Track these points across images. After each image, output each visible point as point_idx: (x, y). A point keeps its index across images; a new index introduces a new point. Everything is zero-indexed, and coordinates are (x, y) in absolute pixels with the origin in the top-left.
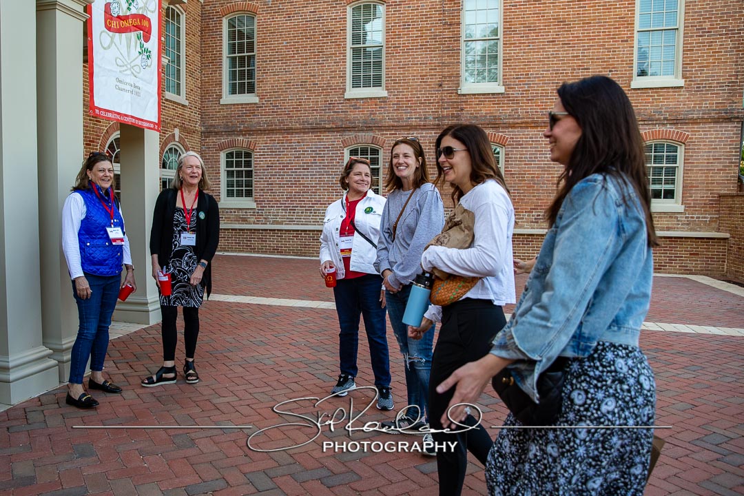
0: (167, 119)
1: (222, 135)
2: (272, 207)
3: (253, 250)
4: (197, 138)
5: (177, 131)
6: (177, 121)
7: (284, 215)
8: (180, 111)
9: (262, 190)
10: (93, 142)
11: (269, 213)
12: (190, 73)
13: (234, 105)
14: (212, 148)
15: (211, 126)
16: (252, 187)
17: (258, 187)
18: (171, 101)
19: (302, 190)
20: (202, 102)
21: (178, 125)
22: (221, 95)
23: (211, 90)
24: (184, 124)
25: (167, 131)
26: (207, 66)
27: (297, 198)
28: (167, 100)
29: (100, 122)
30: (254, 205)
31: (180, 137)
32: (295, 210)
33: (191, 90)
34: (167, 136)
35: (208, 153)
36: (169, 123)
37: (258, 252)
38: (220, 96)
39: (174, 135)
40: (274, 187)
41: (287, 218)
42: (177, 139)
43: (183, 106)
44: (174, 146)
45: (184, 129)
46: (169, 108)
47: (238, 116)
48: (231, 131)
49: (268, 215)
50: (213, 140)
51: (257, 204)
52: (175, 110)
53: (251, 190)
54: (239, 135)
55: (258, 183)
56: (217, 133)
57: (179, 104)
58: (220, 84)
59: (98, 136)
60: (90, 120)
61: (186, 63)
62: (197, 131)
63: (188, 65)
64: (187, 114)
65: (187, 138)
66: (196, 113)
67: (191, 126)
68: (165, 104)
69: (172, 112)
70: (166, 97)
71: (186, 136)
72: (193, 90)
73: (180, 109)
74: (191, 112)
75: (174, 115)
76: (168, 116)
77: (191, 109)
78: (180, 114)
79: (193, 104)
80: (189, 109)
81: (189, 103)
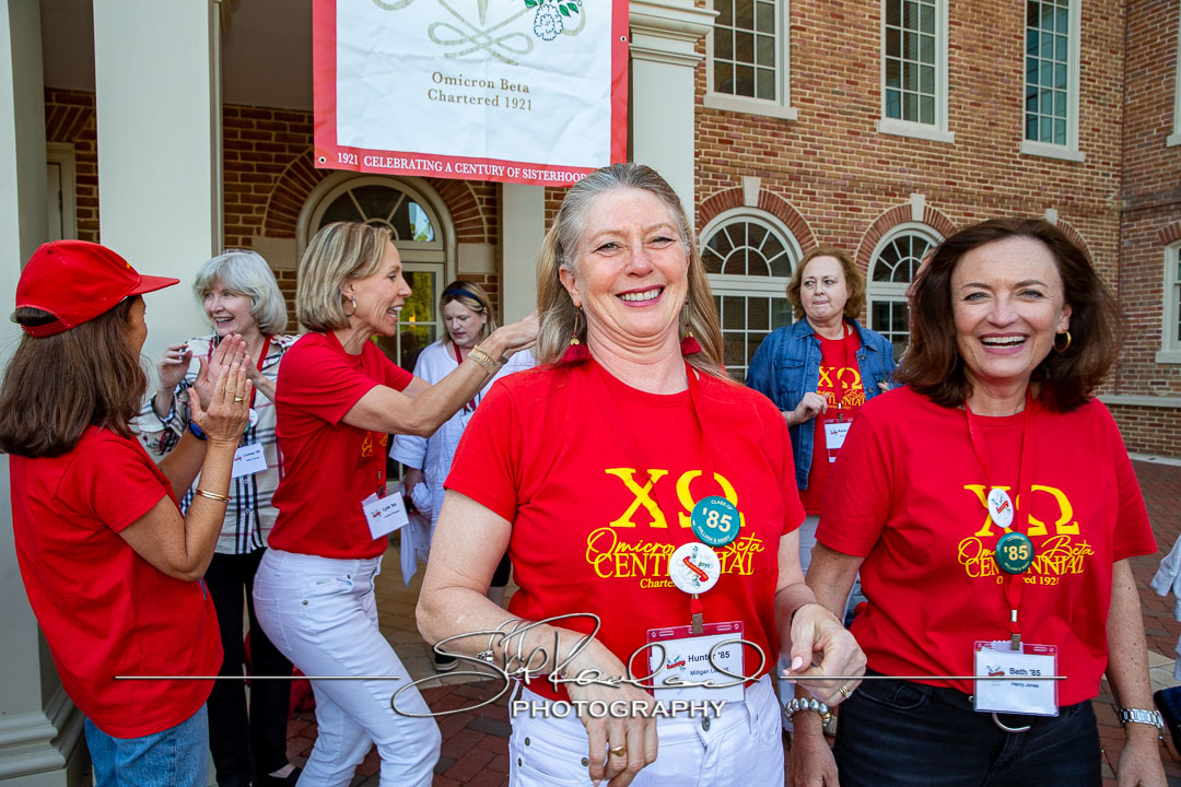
0: (1028, 193)
1: (1170, 212)
4: (1108, 224)
5: (1050, 216)
6: (1051, 194)
8: (1063, 175)
12: (1090, 96)
14: (1145, 240)
15: (1144, 195)
18: (1037, 158)
20: (1123, 151)
21: (1055, 202)
22: (1170, 128)
23: (1146, 122)
24: (1072, 198)
26: (1139, 74)
28: (1026, 156)
29: (860, 210)
33: (1094, 130)
35: (1135, 253)
36: (1032, 200)
38: (1168, 132)
43: (1070, 163)
45: (1068, 207)
46: (1031, 170)
50: (1147, 223)
52: (1048, 173)
56: (1156, 210)
57: (1059, 161)
58: (1169, 106)
59: (855, 235)
60: (836, 208)
61: (1082, 79)
62: (1108, 209)
63: (1086, 82)
64: (1081, 177)
65: (1081, 227)
66: (1108, 175)
67: (1093, 201)
68: (1021, 163)
69: (1038, 179)
70: (1025, 150)
71: (1077, 221)
72: (1098, 131)
73: (1061, 169)
74: (1093, 173)
75: (1043, 184)
76: (1028, 187)
77: (1093, 167)
78: (1061, 180)
79: (1099, 157)
80: (1088, 167)
81: (1088, 156)
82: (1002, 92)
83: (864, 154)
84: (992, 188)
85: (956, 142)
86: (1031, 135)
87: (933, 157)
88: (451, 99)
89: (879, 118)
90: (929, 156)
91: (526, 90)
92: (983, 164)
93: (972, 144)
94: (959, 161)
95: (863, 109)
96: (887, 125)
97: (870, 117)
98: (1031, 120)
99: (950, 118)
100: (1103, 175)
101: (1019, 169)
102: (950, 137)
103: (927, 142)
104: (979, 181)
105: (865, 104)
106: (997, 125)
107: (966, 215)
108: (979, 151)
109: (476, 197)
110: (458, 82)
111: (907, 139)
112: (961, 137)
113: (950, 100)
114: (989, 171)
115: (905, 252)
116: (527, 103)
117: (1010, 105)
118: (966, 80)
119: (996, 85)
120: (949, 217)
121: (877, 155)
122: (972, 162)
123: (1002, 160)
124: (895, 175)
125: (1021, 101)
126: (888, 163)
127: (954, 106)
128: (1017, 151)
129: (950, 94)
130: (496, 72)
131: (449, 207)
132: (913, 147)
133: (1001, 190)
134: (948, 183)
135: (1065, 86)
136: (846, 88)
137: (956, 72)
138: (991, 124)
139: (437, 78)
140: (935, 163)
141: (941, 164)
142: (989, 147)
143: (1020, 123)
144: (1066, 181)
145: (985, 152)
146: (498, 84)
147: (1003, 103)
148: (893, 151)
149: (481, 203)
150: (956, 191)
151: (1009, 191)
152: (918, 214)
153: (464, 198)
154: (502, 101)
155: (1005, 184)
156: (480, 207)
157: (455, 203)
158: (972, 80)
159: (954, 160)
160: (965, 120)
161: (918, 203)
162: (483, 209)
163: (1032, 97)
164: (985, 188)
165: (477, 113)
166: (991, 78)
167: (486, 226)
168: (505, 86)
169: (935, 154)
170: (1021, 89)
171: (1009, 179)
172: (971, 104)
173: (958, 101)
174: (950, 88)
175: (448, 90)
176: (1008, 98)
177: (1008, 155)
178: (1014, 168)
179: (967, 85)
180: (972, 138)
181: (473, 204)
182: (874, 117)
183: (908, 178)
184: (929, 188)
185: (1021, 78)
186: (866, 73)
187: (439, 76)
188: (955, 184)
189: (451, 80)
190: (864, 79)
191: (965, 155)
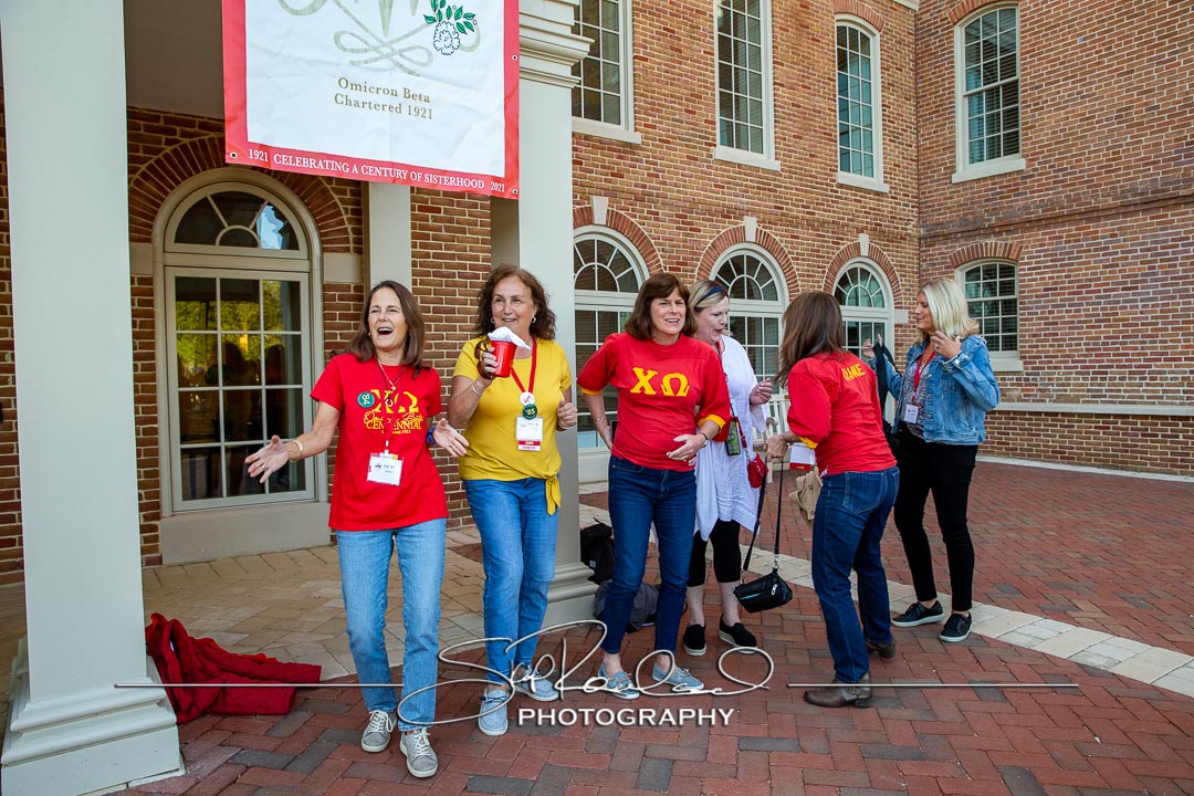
0: (843, 219)
1: (957, 240)
2: (1056, 368)
3: (1012, 452)
4: (910, 249)
5: (864, 239)
6: (863, 221)
7: (1082, 385)
8: (872, 203)
9: (1034, 336)
10: (686, 264)
11: (1049, 379)
12: (892, 136)
13: (978, 180)
14: (939, 264)
15: (936, 224)
16: (1015, 330)
17: (1027, 330)
18: (850, 188)
19: (1121, 332)
20: (919, 185)
21: (866, 228)
22: (954, 167)
23: (935, 161)
24: (880, 225)
25: (843, 239)
26: (927, 119)
27: (1111, 349)
28: (841, 186)
29: (700, 231)
30: (1018, 365)
31: (871, 248)
32: (1106, 373)
33: (895, 165)
34: (842, 247)
35: (932, 274)
36: (847, 226)
37: (1022, 456)
38: (952, 169)
39: (857, 246)
40: (1059, 329)
41: (1088, 391)
42: (864, 251)
43: (877, 193)
44: (860, 266)
45: (877, 232)
46: (846, 199)
47: (986, 201)
48: (974, 230)
49: (1048, 385)
50: (940, 249)
51: (1025, 363)
52: (860, 202)
53: (1015, 337)
54: (987, 236)
55: (1027, 325)
56: (947, 237)
57: (869, 192)
58: (952, 147)
59: (695, 254)
60: (678, 228)
61: (884, 120)
62: (910, 235)
63: (887, 123)
64: (887, 206)
65: (888, 250)
66: (908, 206)
67: (897, 228)
68: (837, 192)
69: (852, 206)
70: (840, 181)
71: (885, 245)
72: (899, 166)
73: (870, 199)
74: (896, 203)
75: (856, 211)
76: (844, 213)
77: (896, 198)
78: (870, 208)
79: (901, 190)
80: (892, 197)
81: (892, 188)
82: (820, 127)
83: (701, 178)
84: (813, 214)
85: (782, 170)
86: (845, 167)
87: (763, 183)
88: (357, 105)
89: (715, 145)
90: (759, 182)
91: (427, 100)
92: (806, 191)
93: (796, 173)
94: (785, 187)
95: (700, 137)
96: (722, 152)
97: (707, 144)
98: (845, 154)
99: (776, 148)
100: (904, 205)
101: (836, 197)
102: (776, 166)
103: (757, 169)
104: (803, 206)
105: (702, 132)
106: (817, 157)
107: (793, 237)
108: (802, 180)
109: (341, 207)
110: (363, 89)
111: (739, 166)
112: (787, 166)
113: (775, 133)
114: (811, 198)
115: (740, 271)
116: (428, 112)
117: (826, 139)
118: (789, 114)
119: (815, 121)
120: (777, 238)
121: (713, 180)
122: (796, 189)
123: (821, 189)
124: (731, 199)
125: (836, 136)
126: (723, 187)
127: (780, 138)
128: (834, 181)
129: (775, 127)
130: (399, 81)
131: (314, 216)
132: (745, 174)
133: (821, 215)
134: (776, 207)
135: (871, 126)
136: (685, 117)
137: (780, 107)
138: (811, 155)
139: (343, 83)
140: (765, 189)
141: (769, 190)
142: (811, 176)
143: (836, 156)
144: (875, 209)
145: (807, 181)
146: (401, 92)
147: (821, 137)
148: (728, 177)
149: (347, 213)
150: (783, 215)
151: (828, 216)
152: (751, 235)
153: (328, 207)
154: (405, 110)
155: (824, 210)
156: (345, 217)
157: (320, 212)
158: (794, 115)
159: (781, 187)
160: (789, 151)
161: (750, 224)
162: (348, 218)
163: (844, 133)
164: (808, 213)
165: (382, 119)
166: (810, 115)
167: (351, 236)
168: (407, 94)
169: (764, 181)
170: (835, 126)
171: (828, 206)
172: (794, 136)
173: (783, 134)
174: (776, 121)
175: (354, 95)
176: (825, 133)
177: (827, 184)
178: (832, 196)
179: (790, 120)
180: (795, 168)
181: (338, 214)
182: (710, 145)
183: (741, 202)
184: (760, 211)
185: (835, 116)
186: (702, 103)
187: (344, 82)
188: (782, 208)
189: (356, 86)
190: (701, 109)
191: (790, 183)
